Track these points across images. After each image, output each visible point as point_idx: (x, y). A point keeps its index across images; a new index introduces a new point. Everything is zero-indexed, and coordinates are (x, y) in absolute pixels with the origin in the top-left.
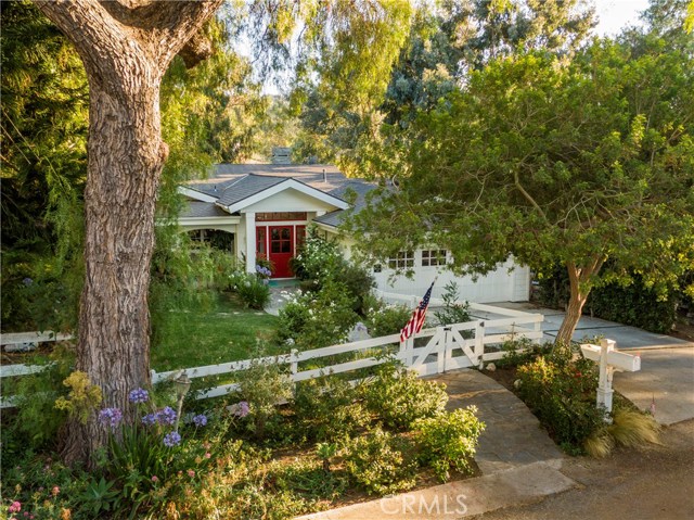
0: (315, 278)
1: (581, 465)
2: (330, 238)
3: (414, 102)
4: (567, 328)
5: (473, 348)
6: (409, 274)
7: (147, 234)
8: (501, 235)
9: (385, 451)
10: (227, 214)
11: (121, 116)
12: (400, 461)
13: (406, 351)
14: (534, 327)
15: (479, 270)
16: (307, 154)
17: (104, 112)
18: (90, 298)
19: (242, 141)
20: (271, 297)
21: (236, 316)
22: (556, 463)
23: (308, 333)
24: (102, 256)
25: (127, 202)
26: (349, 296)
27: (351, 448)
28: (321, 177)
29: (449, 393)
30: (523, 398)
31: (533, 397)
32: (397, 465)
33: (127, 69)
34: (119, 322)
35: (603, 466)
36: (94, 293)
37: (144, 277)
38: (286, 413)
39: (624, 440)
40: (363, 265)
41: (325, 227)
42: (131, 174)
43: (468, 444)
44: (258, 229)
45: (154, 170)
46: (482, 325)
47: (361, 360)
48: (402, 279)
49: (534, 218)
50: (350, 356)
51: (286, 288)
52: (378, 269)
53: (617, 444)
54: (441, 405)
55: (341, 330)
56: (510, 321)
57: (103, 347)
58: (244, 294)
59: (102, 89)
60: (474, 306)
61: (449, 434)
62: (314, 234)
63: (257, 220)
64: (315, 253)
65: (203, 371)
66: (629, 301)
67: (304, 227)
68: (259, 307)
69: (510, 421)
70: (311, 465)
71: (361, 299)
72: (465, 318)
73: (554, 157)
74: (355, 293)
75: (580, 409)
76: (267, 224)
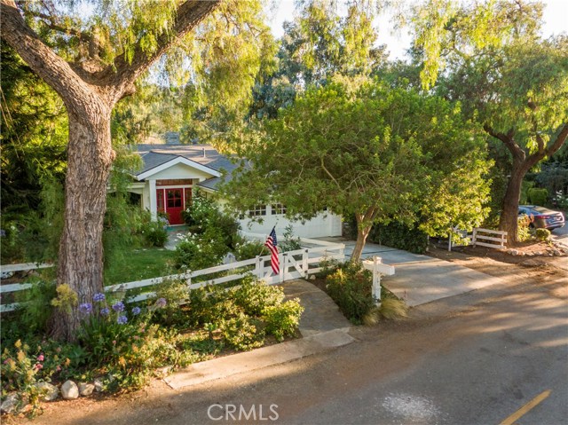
0: (199, 224)
1: (360, 330)
2: (209, 197)
3: (266, 100)
4: (358, 252)
5: (301, 266)
6: (260, 221)
7: (102, 203)
8: (313, 196)
9: (246, 325)
10: (136, 181)
11: (89, 137)
12: (254, 331)
13: (260, 269)
14: (339, 252)
15: (306, 217)
16: (192, 135)
17: (79, 134)
18: (68, 241)
19: (141, 124)
20: (168, 238)
21: (144, 252)
22: (346, 330)
23: (197, 259)
24: (77, 216)
25: (91, 185)
26: (223, 236)
27: (226, 325)
28: (200, 153)
29: (285, 294)
30: (330, 295)
31: (336, 293)
32: (252, 333)
33: (93, 110)
34: (86, 254)
35: (373, 330)
36: (71, 238)
37: (100, 227)
38: (185, 309)
39: (387, 315)
40: (232, 215)
41: (205, 189)
42: (95, 169)
43: (294, 320)
44: (158, 190)
45: (107, 167)
46: (307, 251)
47: (231, 276)
48: (257, 224)
49: (332, 186)
50: (224, 273)
51: (179, 232)
52: (242, 217)
53: (382, 317)
54: (279, 301)
55: (219, 257)
56: (324, 249)
57: (77, 270)
58: (150, 237)
59: (77, 121)
60: (304, 240)
61: (283, 314)
62: (198, 194)
63: (157, 185)
64: (199, 207)
65: (130, 285)
66: (401, 234)
67: (190, 189)
68: (161, 245)
69: (322, 308)
70: (202, 337)
71: (231, 237)
72: (298, 247)
73: (344, 150)
74: (227, 234)
75: (361, 298)
76: (164, 187)
